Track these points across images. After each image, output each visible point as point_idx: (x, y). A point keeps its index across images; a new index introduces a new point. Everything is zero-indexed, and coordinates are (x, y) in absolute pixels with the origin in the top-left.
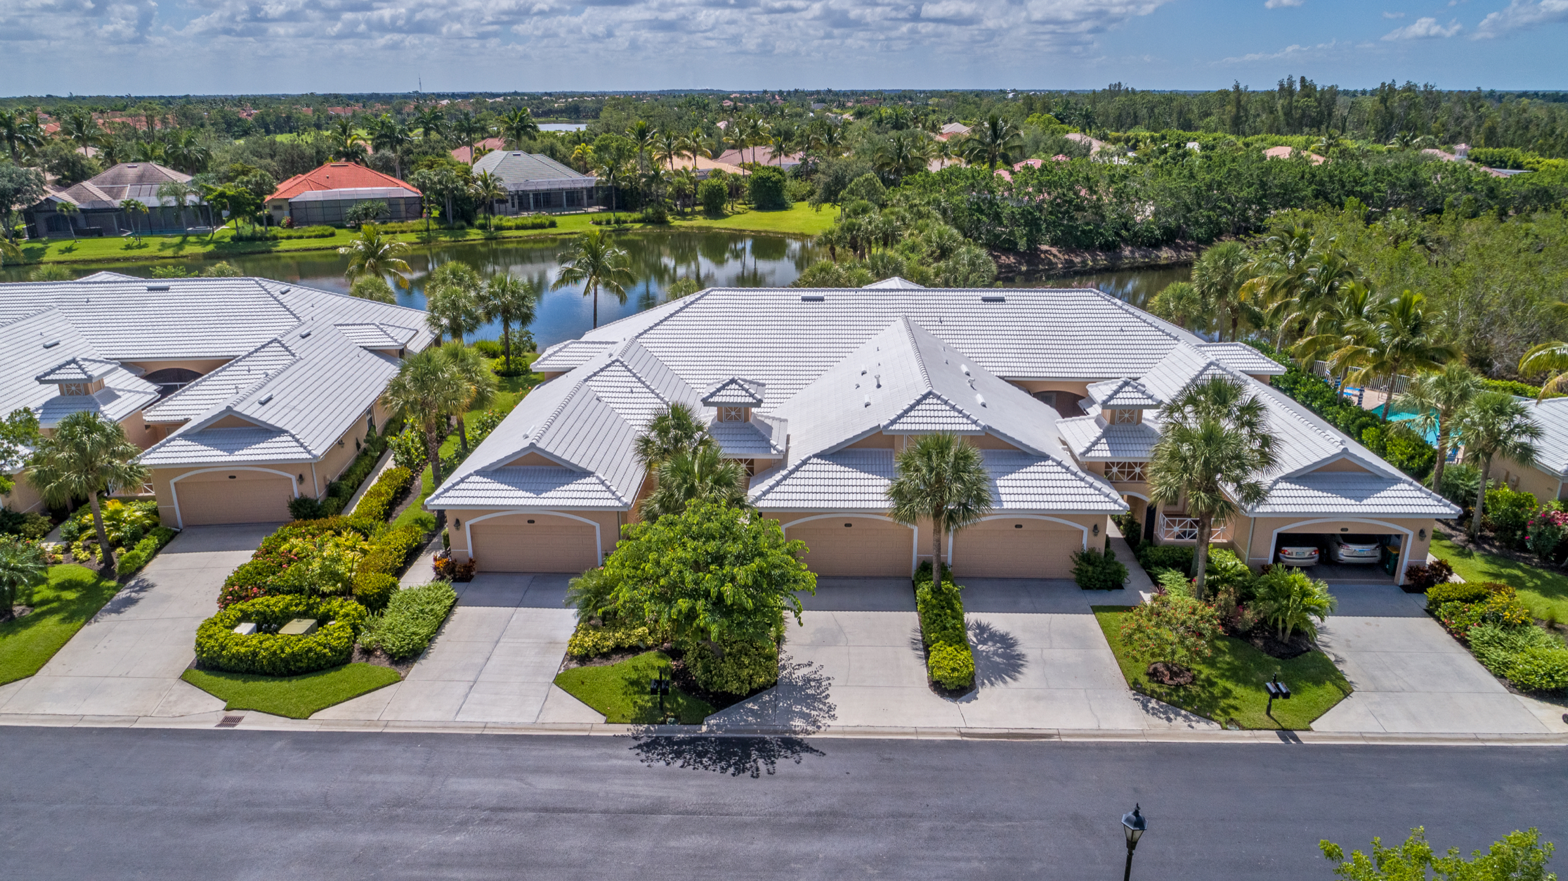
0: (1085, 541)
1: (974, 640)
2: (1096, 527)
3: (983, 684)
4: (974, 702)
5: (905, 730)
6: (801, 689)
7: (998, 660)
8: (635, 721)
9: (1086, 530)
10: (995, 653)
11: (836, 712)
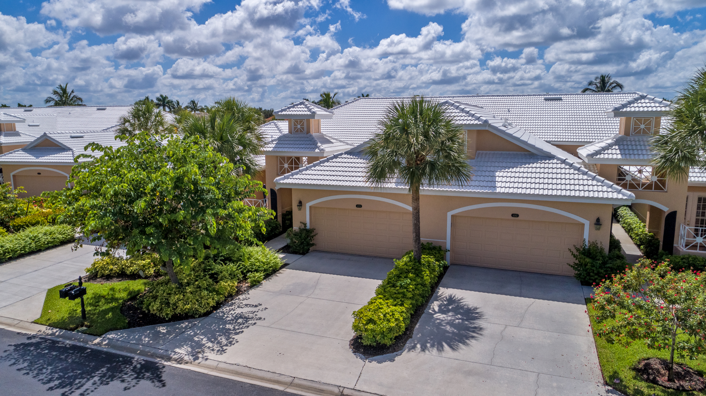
0: (586, 236)
1: (436, 309)
2: (598, 220)
3: (414, 347)
4: (388, 363)
5: (282, 379)
6: (225, 323)
7: (448, 328)
8: (53, 325)
9: (587, 224)
10: (451, 323)
11: (229, 349)
